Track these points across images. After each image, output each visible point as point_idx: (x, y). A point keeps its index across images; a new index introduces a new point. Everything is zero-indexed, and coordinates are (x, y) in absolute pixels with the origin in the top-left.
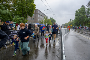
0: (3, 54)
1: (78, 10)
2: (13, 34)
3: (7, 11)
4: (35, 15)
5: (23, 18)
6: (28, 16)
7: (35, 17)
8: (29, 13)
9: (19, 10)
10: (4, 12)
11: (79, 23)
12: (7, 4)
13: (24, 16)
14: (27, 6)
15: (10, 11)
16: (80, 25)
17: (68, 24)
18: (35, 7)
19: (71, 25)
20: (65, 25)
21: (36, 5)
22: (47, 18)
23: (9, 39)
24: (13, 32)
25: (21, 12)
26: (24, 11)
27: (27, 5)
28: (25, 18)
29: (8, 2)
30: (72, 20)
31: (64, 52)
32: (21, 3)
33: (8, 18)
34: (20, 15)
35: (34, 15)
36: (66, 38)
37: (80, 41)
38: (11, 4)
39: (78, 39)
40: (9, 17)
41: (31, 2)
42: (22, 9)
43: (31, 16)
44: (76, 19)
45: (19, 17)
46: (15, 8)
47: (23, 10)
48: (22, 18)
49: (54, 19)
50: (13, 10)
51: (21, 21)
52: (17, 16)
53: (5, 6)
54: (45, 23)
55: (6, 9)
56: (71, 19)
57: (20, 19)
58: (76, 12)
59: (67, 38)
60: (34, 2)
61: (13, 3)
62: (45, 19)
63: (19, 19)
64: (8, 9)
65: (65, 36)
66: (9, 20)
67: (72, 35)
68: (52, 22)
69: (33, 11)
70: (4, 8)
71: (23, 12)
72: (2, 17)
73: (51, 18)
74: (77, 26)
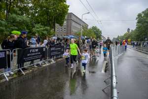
0: (18, 83)
1: (143, 12)
2: (33, 53)
3: (23, 17)
4: (68, 23)
5: (49, 28)
6: (57, 25)
7: (67, 26)
8: (57, 19)
9: (43, 16)
10: (20, 19)
11: (145, 35)
12: (25, 6)
13: (50, 24)
14: (54, 8)
15: (28, 17)
16: (145, 38)
17: (123, 37)
18: (68, 10)
19: (129, 40)
20: (117, 39)
21: (69, 6)
22: (87, 28)
23: (28, 61)
24: (33, 51)
25: (45, 19)
26: (50, 17)
27: (55, 6)
28: (51, 28)
29: (25, 3)
30: (130, 31)
31: (114, 84)
32: (45, 4)
33: (26, 28)
34: (44, 23)
35: (65, 22)
36: (119, 61)
37: (146, 67)
38: (30, 5)
39: (141, 63)
40: (27, 26)
41: (62, 2)
42: (47, 13)
43: (61, 24)
44: (138, 28)
45: (42, 26)
46: (37, 12)
47: (48, 15)
48: (46, 27)
49: (99, 29)
50: (33, 15)
51: (45, 32)
52: (39, 25)
53: (21, 9)
54: (84, 36)
55: (22, 14)
56: (129, 29)
57: (44, 30)
58: (139, 15)
59: (122, 61)
60: (65, 2)
61: (33, 3)
62: (84, 29)
63: (42, 29)
64: (26, 13)
65: (117, 58)
66: (27, 31)
67: (131, 57)
68: (95, 34)
69: (65, 17)
70: (20, 12)
71: (48, 18)
72: (17, 26)
73: (94, 28)
74: (141, 41)
